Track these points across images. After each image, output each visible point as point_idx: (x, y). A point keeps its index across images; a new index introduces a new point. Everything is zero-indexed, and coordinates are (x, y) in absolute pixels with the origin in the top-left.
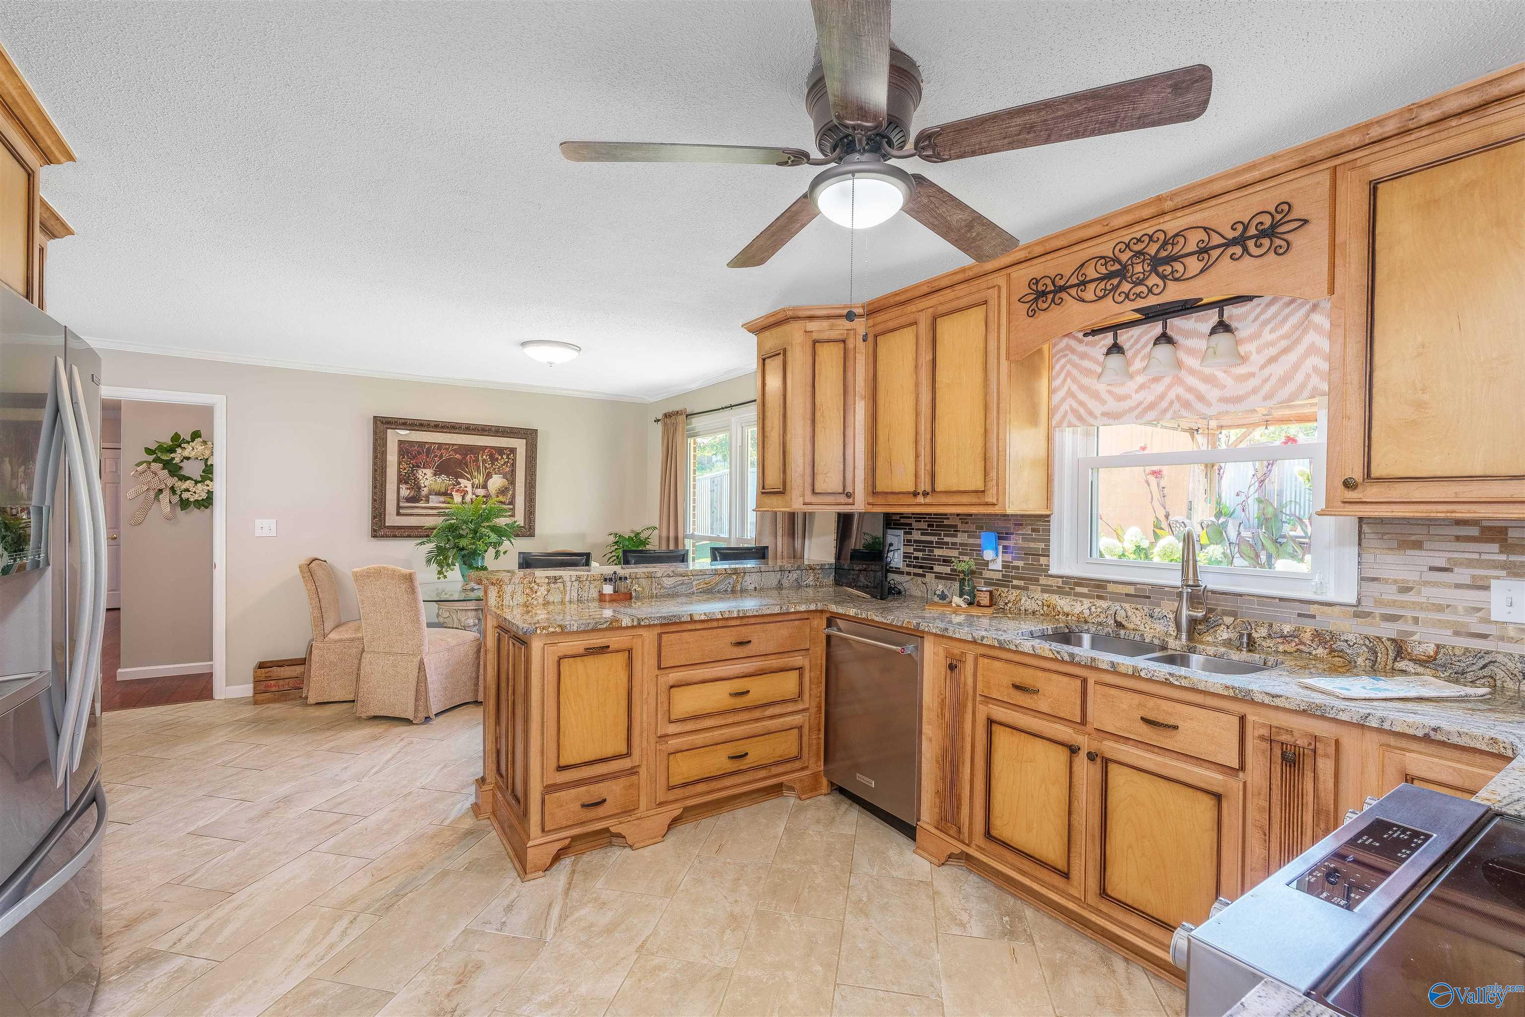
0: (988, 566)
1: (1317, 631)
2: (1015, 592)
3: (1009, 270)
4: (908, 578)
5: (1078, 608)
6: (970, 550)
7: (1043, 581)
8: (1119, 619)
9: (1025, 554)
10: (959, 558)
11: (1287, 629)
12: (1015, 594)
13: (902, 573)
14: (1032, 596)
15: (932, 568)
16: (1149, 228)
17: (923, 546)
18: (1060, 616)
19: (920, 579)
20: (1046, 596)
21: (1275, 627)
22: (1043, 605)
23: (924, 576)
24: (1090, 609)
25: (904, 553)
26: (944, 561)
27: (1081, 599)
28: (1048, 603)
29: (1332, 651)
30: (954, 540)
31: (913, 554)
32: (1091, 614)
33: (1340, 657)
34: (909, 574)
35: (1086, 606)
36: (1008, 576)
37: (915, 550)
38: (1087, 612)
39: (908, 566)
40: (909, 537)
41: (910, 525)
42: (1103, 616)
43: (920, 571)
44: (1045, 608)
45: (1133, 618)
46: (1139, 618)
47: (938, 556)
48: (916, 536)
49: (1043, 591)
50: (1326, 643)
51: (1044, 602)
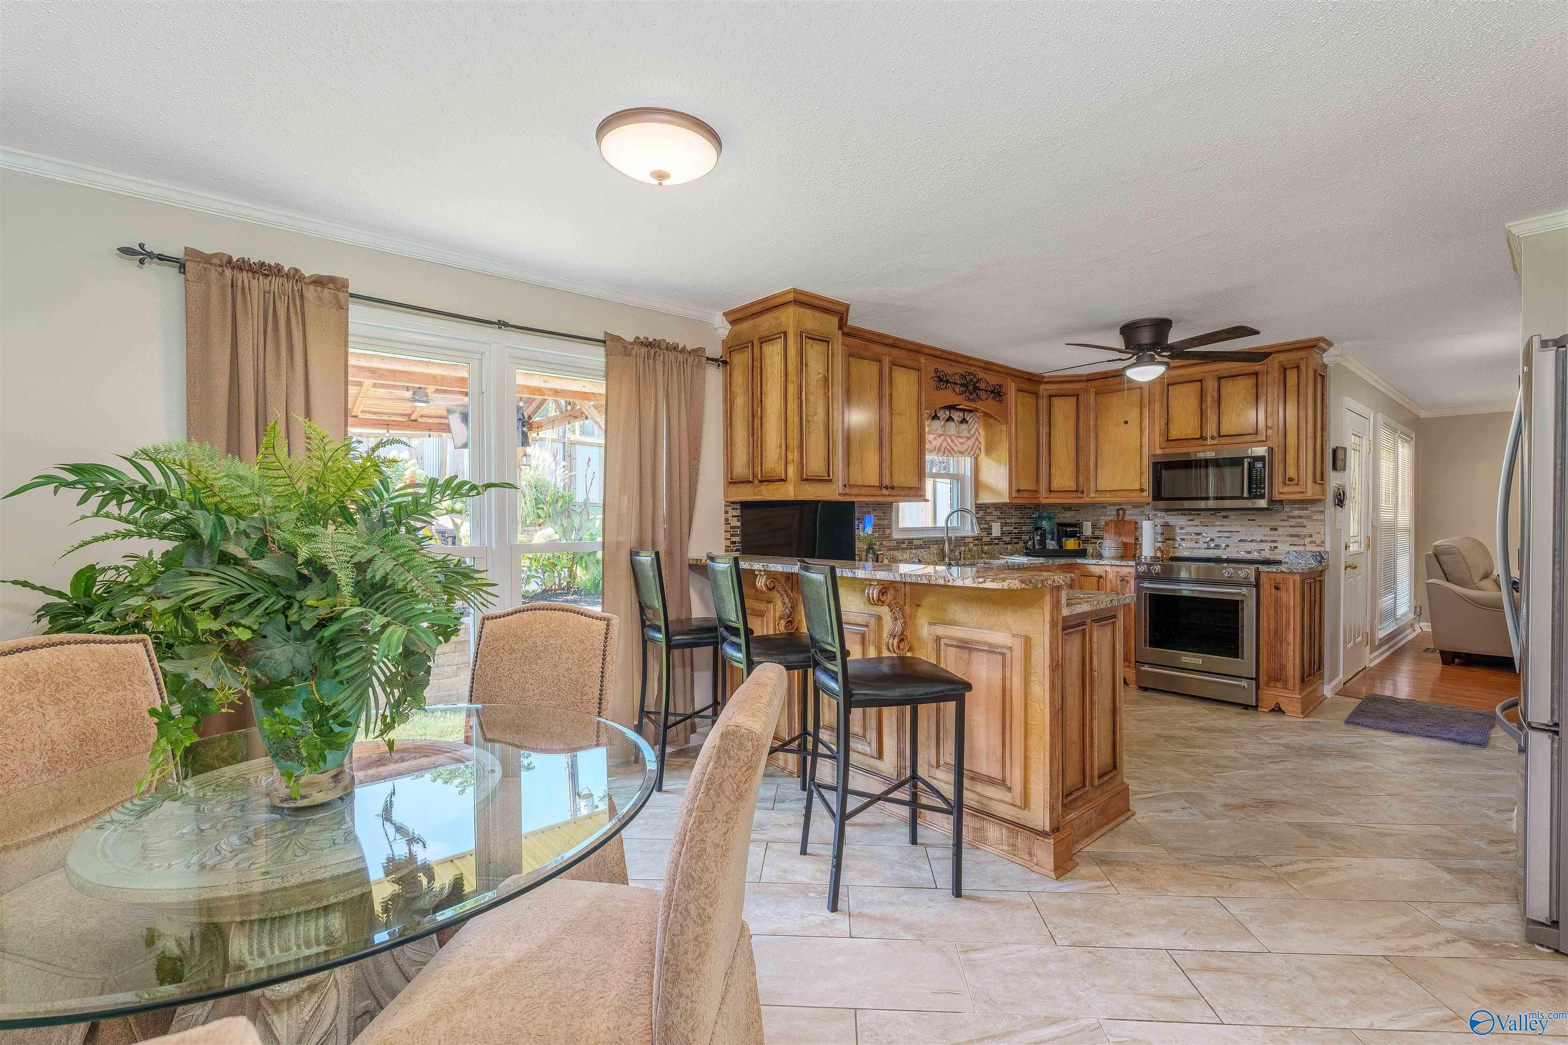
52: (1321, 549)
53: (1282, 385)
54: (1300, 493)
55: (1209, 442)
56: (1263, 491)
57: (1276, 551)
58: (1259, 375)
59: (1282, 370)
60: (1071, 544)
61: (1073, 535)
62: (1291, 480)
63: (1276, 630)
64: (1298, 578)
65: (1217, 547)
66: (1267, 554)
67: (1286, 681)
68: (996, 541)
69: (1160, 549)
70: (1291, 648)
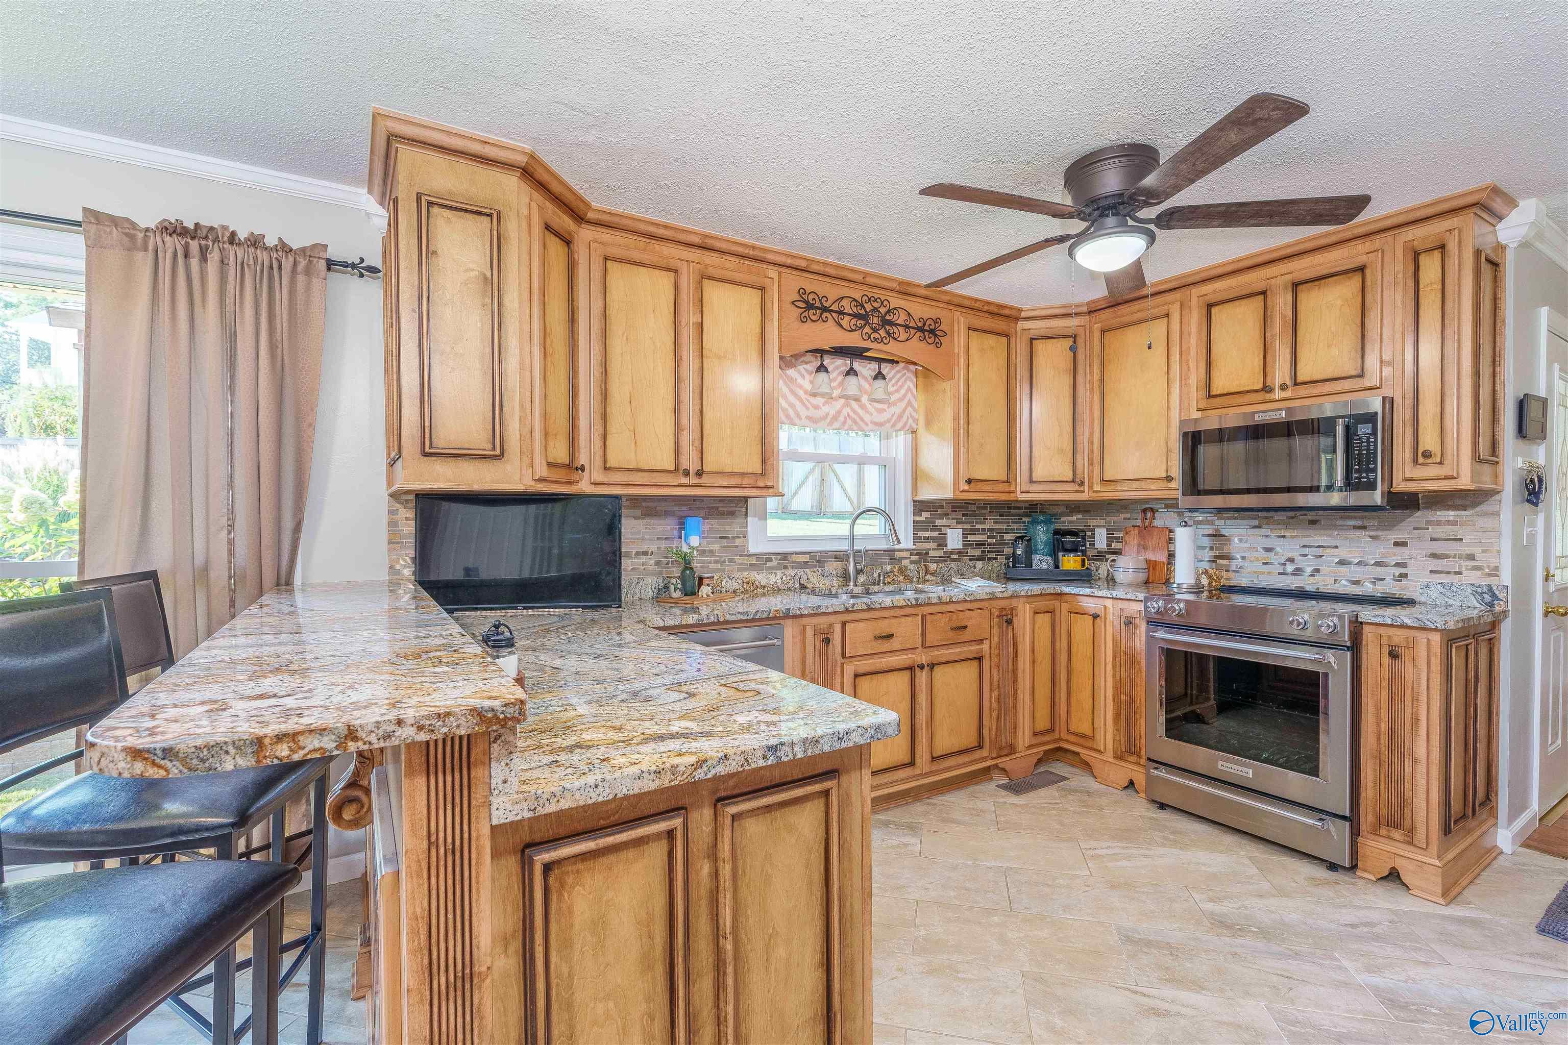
3: (782, 270)
5: (772, 580)
7: (741, 560)
8: (802, 582)
14: (733, 576)
16: (882, 294)
18: (758, 590)
20: (745, 574)
22: (743, 583)
24: (782, 578)
27: (772, 571)
28: (748, 580)
32: (783, 582)
35: (779, 577)
36: (704, 561)
38: (779, 582)
42: (791, 582)
44: (745, 585)
45: (812, 579)
46: (815, 578)
49: (741, 570)
51: (744, 580)
52: (1493, 582)
53: (1411, 283)
54: (1446, 478)
55: (1277, 394)
56: (1371, 476)
57: (1405, 582)
58: (1368, 272)
59: (1410, 257)
60: (1070, 562)
61: (1074, 549)
62: (1427, 455)
63: (1391, 732)
64: (1436, 638)
65: (1298, 572)
66: (1389, 587)
67: (1412, 830)
68: (956, 556)
69: (1206, 572)
70: (1421, 769)
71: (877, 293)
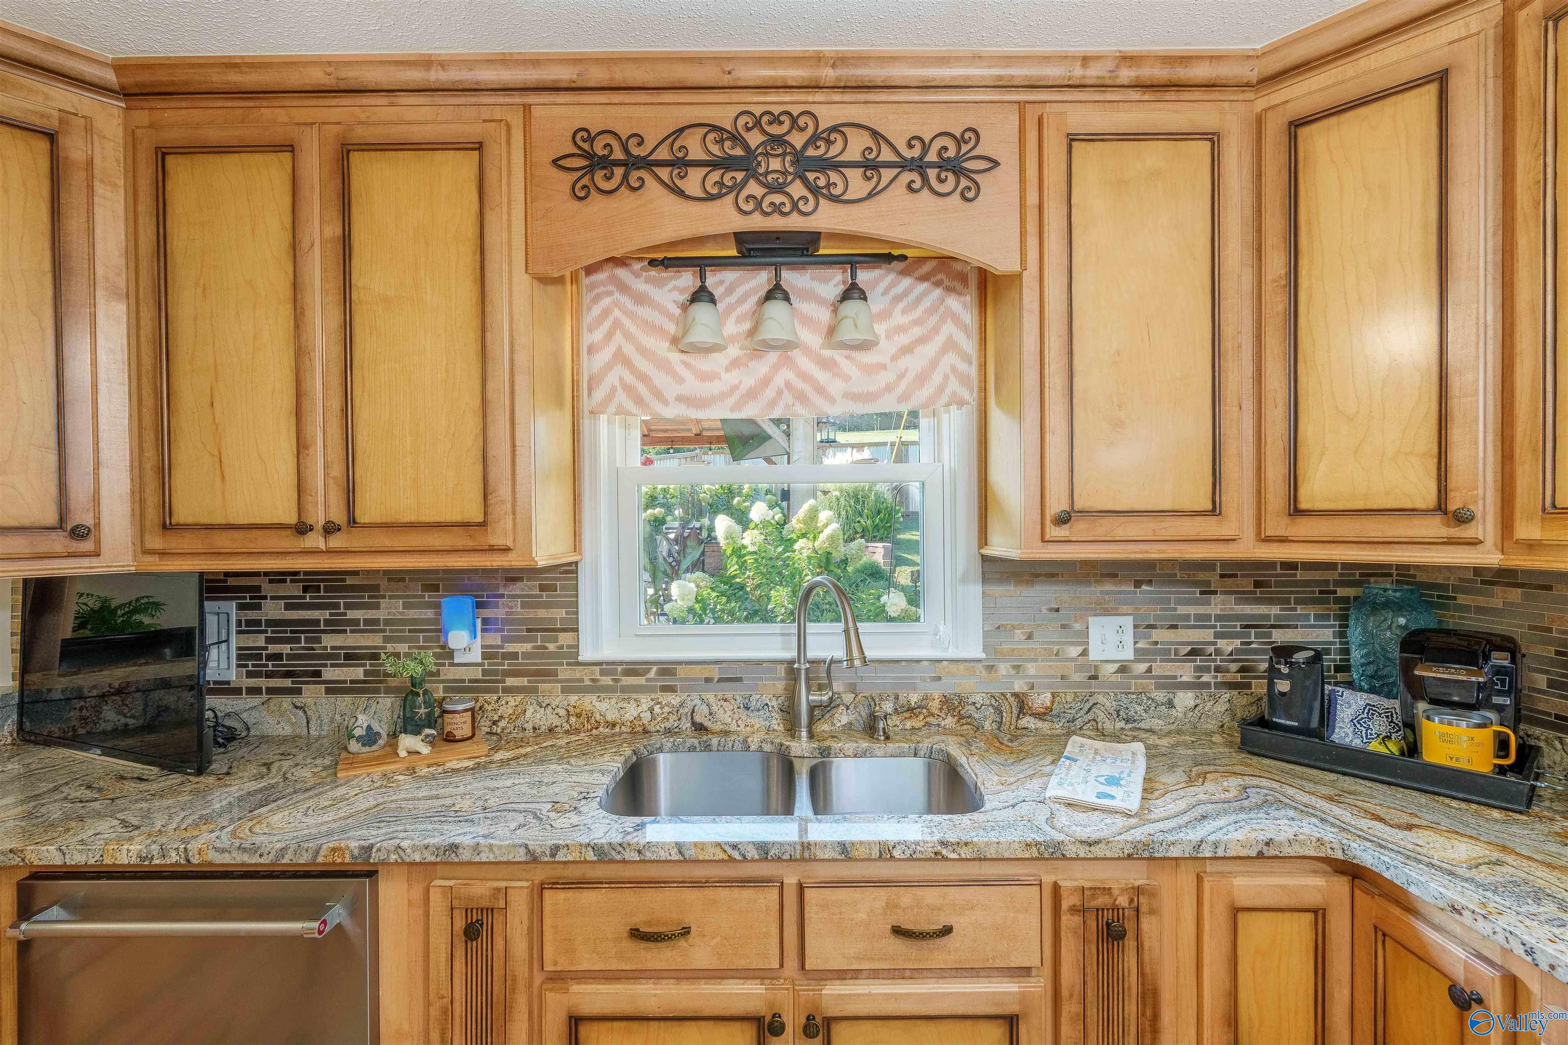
0: (452, 657)
1: (945, 697)
2: (513, 701)
3: (531, 99)
4: (255, 701)
5: (631, 712)
6: (410, 631)
7: (565, 672)
8: (698, 719)
9: (528, 630)
10: (385, 648)
11: (914, 698)
12: (512, 703)
13: (237, 691)
14: (547, 701)
15: (318, 674)
16: (793, 102)
17: (292, 632)
18: (601, 729)
19: (286, 702)
20: (573, 698)
21: (902, 700)
22: (569, 715)
23: (298, 692)
24: (651, 710)
25: (239, 649)
26: (348, 657)
27: (635, 696)
28: (578, 711)
29: (961, 717)
30: (371, 614)
31: (266, 648)
32: (653, 718)
33: (967, 724)
34: (254, 691)
35: (644, 707)
36: (495, 673)
37: (269, 640)
38: (647, 716)
39: (250, 675)
40: (252, 615)
41: (258, 589)
42: (672, 718)
43: (287, 683)
44: (573, 719)
45: (720, 715)
46: (729, 713)
47: (333, 648)
48: (273, 610)
49: (566, 690)
50: (954, 710)
51: (571, 709)
71: (776, 101)
